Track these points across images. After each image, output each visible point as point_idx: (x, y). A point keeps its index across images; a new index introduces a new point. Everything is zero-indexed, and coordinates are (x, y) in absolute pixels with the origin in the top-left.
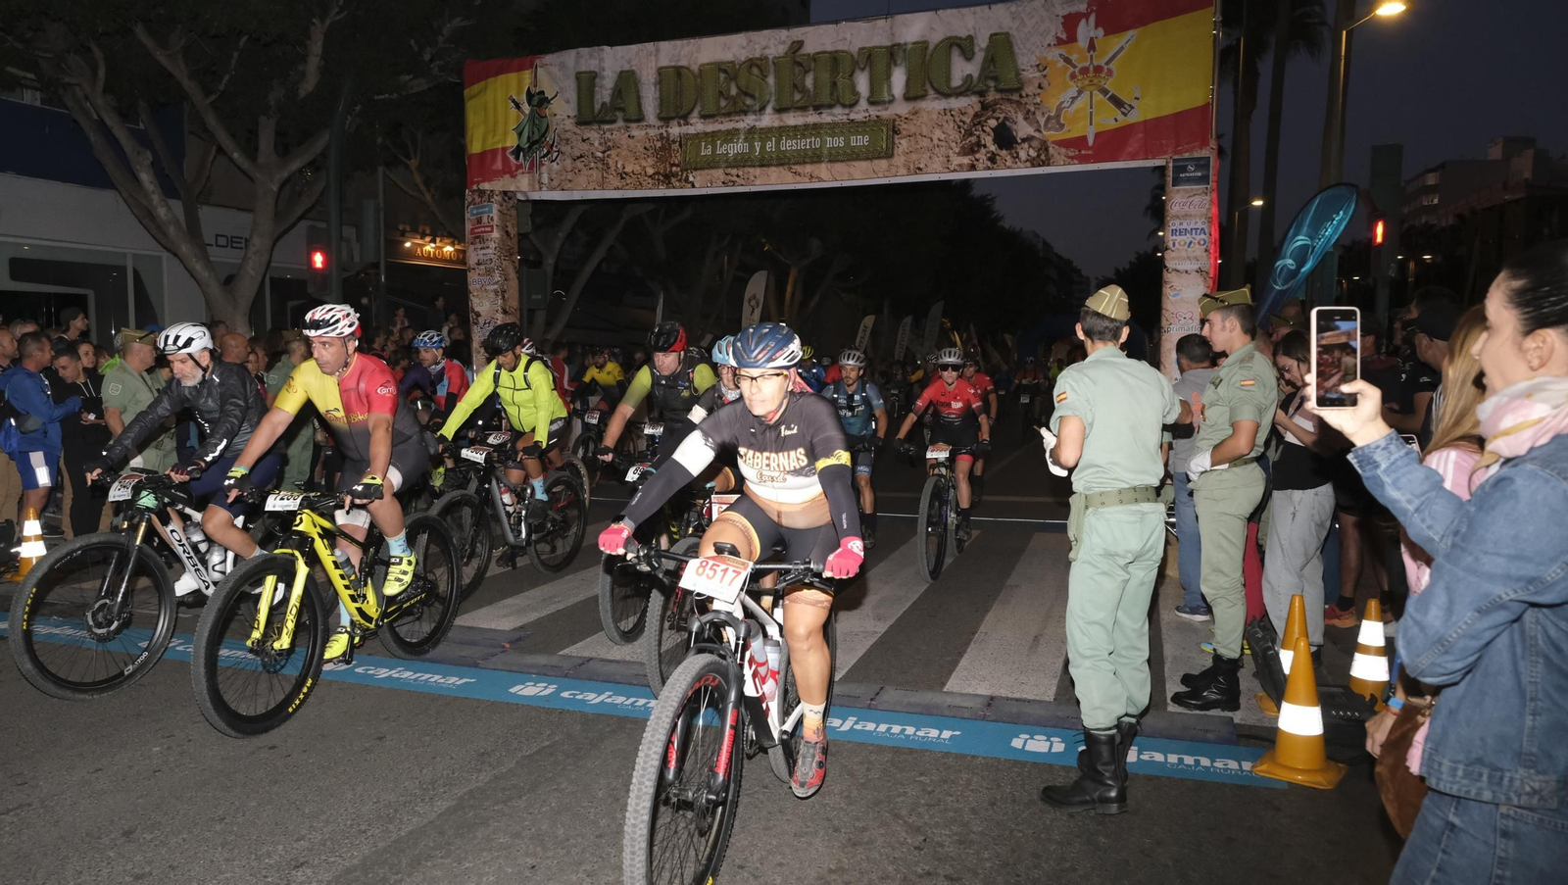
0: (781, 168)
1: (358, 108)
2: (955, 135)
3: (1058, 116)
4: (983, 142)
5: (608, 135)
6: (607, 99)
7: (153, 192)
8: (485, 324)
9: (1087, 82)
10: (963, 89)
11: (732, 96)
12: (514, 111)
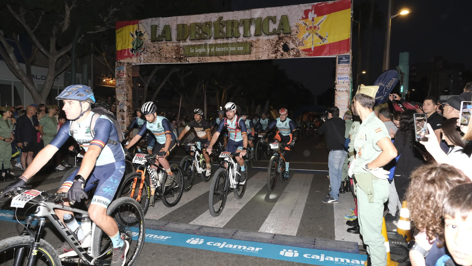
0: (216, 57)
1: (83, 36)
2: (271, 48)
3: (302, 42)
4: (279, 50)
5: (160, 45)
6: (160, 34)
7: (14, 61)
8: (121, 104)
9: (311, 31)
10: (273, 33)
11: (200, 34)
12: (131, 37)
